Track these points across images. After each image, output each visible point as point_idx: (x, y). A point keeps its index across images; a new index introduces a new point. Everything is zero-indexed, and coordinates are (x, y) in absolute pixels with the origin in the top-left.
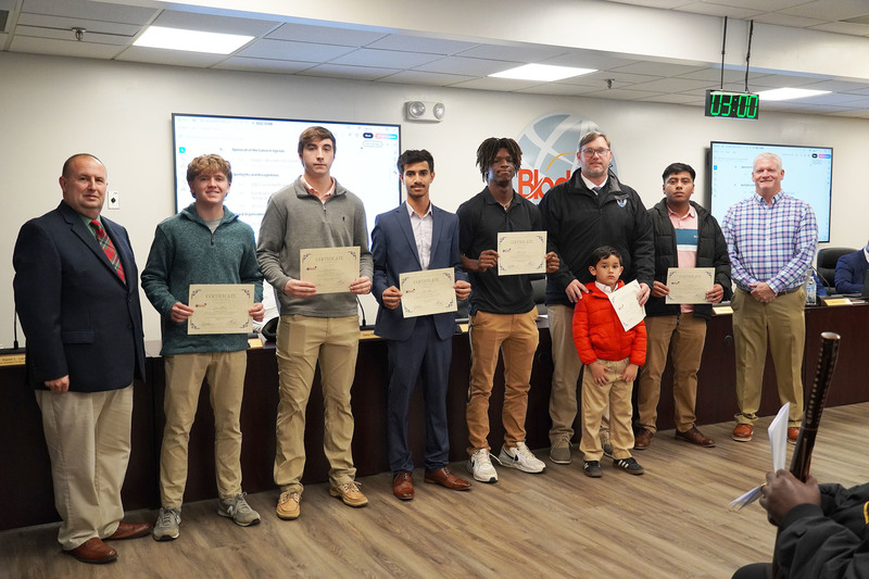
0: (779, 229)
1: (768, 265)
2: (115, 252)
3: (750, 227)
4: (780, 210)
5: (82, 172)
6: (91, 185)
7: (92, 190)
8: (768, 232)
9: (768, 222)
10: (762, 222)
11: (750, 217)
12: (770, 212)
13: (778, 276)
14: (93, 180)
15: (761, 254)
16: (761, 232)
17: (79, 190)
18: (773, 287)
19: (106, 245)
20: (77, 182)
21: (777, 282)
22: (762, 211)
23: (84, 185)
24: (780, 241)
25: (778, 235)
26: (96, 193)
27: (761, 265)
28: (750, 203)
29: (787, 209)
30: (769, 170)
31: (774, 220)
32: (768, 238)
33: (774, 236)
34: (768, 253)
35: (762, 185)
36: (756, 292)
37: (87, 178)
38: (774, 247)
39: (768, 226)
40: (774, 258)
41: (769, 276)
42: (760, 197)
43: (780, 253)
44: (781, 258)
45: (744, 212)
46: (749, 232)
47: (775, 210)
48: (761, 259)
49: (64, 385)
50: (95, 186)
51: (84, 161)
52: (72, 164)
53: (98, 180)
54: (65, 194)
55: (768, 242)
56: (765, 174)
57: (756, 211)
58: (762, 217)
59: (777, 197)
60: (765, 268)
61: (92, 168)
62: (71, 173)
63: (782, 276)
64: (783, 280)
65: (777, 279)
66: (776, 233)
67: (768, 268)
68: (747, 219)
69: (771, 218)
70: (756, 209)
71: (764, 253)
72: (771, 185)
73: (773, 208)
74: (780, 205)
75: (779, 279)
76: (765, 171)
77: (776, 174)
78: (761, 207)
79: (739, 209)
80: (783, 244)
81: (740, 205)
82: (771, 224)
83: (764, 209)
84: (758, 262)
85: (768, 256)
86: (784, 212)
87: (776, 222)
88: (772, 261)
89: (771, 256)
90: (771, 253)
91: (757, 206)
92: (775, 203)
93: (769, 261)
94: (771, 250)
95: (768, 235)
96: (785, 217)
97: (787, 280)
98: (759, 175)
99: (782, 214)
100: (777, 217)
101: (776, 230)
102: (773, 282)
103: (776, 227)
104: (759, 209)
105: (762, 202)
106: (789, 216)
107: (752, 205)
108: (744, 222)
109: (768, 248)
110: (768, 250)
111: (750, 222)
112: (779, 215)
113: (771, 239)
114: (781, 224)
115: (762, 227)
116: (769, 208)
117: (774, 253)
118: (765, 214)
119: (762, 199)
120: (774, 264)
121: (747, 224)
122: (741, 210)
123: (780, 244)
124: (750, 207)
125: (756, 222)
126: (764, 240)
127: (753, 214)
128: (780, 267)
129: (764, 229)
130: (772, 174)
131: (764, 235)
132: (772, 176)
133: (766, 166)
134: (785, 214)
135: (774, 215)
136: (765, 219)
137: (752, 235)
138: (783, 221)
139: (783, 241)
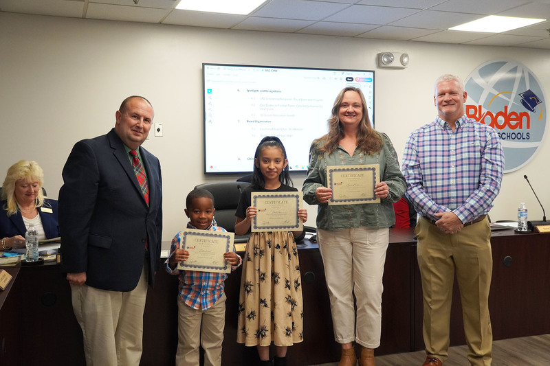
0: (465, 155)
1: (453, 194)
4: (465, 134)
5: (135, 111)
6: (139, 122)
7: (139, 127)
8: (453, 158)
9: (453, 147)
10: (446, 148)
11: (433, 143)
12: (453, 137)
13: (467, 206)
14: (142, 120)
15: (446, 182)
16: (446, 159)
18: (461, 217)
19: (139, 173)
20: (129, 118)
21: (466, 213)
22: (446, 137)
24: (466, 168)
25: (464, 162)
26: (142, 130)
27: (445, 195)
28: (432, 128)
29: (471, 134)
30: (452, 93)
31: (459, 146)
32: (452, 165)
33: (459, 163)
34: (453, 182)
35: (444, 110)
36: (442, 223)
37: (138, 117)
38: (459, 175)
39: (453, 152)
40: (460, 187)
41: (453, 206)
42: (443, 122)
43: (466, 180)
44: (466, 187)
45: (427, 138)
46: (433, 159)
47: (459, 135)
48: (445, 188)
51: (138, 103)
52: (128, 103)
53: (147, 119)
55: (453, 170)
56: (446, 97)
57: (440, 137)
58: (446, 142)
59: (461, 121)
60: (449, 198)
61: (143, 109)
62: (127, 110)
63: (472, 206)
64: (472, 210)
65: (466, 209)
66: (462, 159)
67: (453, 198)
68: (430, 145)
69: (456, 144)
70: (439, 134)
71: (449, 182)
72: (453, 109)
73: (457, 133)
74: (464, 130)
75: (468, 210)
76: (447, 94)
77: (458, 97)
78: (444, 132)
79: (421, 135)
80: (469, 171)
81: (422, 130)
82: (456, 150)
83: (448, 134)
84: (443, 192)
85: (453, 185)
86: (468, 137)
87: (461, 148)
88: (457, 190)
89: (457, 185)
90: (456, 181)
91: (440, 132)
92: (459, 125)
93: (454, 191)
94: (456, 178)
95: (453, 161)
96: (471, 143)
97: (476, 210)
98: (441, 99)
99: (466, 139)
100: (462, 142)
101: (462, 156)
102: (461, 212)
103: (462, 153)
104: (443, 134)
105: (445, 126)
106: (474, 141)
107: (435, 130)
108: (427, 148)
109: (453, 176)
110: (453, 178)
111: (433, 148)
112: (464, 140)
113: (456, 166)
114: (466, 150)
115: (446, 153)
116: (453, 133)
117: (459, 181)
118: (449, 140)
119: (445, 123)
120: (460, 193)
121: (430, 151)
122: (423, 136)
123: (466, 171)
124: (433, 133)
125: (440, 148)
126: (449, 167)
127: (436, 140)
128: (466, 196)
129: (449, 156)
130: (454, 97)
131: (449, 162)
132: (454, 100)
133: (448, 89)
134: (470, 139)
135: (459, 141)
136: (449, 145)
137: (436, 162)
138: (469, 147)
139: (469, 168)
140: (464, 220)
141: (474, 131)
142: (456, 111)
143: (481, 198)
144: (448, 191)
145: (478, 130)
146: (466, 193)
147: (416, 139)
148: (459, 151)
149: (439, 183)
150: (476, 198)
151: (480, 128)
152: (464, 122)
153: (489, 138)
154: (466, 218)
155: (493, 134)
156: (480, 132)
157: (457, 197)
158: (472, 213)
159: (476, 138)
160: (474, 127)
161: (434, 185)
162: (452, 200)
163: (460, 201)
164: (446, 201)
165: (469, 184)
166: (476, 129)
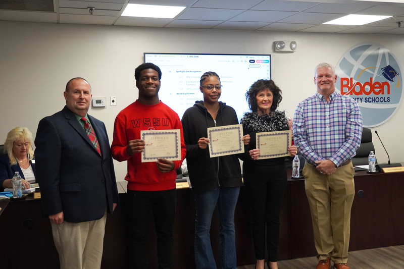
0: (336, 119)
1: (328, 146)
3: (314, 118)
4: (335, 105)
5: (75, 88)
6: (81, 96)
7: (81, 99)
8: (328, 121)
9: (327, 114)
10: (323, 114)
11: (314, 110)
12: (328, 106)
13: (339, 154)
14: (82, 93)
15: (323, 138)
16: (323, 122)
17: (74, 99)
18: (336, 162)
19: (90, 133)
20: (73, 95)
21: (338, 159)
22: (323, 106)
23: (77, 96)
24: (336, 128)
25: (335, 124)
26: (84, 101)
27: (323, 146)
28: (313, 100)
29: (340, 104)
30: (327, 76)
31: (332, 113)
32: (327, 126)
33: (332, 124)
34: (328, 137)
35: (322, 87)
36: (320, 168)
38: (332, 133)
39: (327, 117)
40: (333, 141)
41: (329, 154)
42: (321, 96)
43: (337, 137)
44: (337, 141)
45: (310, 107)
46: (314, 122)
47: (332, 105)
48: (323, 142)
49: (60, 219)
50: (84, 96)
51: (77, 82)
52: (70, 84)
53: (86, 92)
55: (328, 129)
56: (324, 79)
57: (318, 106)
58: (323, 110)
59: (333, 96)
60: (326, 149)
61: (81, 85)
63: (342, 154)
64: (342, 157)
65: (338, 156)
66: (334, 122)
67: (329, 149)
68: (312, 112)
69: (330, 111)
70: (318, 104)
71: (325, 138)
72: (328, 87)
73: (330, 104)
74: (335, 101)
75: (340, 157)
76: (324, 77)
77: (331, 79)
78: (322, 103)
79: (306, 105)
80: (339, 130)
81: (306, 102)
82: (330, 115)
83: (324, 104)
84: (321, 144)
85: (328, 140)
86: (338, 106)
87: (333, 114)
88: (331, 143)
89: (331, 140)
90: (330, 137)
91: (319, 103)
92: (332, 100)
93: (329, 144)
94: (330, 135)
95: (328, 123)
96: (339, 111)
97: (345, 156)
98: (320, 80)
99: (337, 108)
100: (333, 110)
101: (334, 120)
102: (335, 159)
103: (333, 118)
104: (321, 104)
105: (322, 99)
106: (342, 109)
107: (315, 101)
108: (310, 114)
109: (328, 133)
110: (328, 135)
111: (314, 114)
112: (335, 108)
113: (330, 127)
114: (337, 115)
115: (323, 118)
116: (328, 104)
117: (332, 137)
118: (325, 108)
119: (323, 97)
120: (333, 146)
121: (312, 116)
122: (308, 105)
123: (336, 130)
124: (314, 103)
125: (319, 114)
126: (325, 127)
127: (316, 109)
128: (337, 148)
129: (325, 120)
130: (329, 79)
131: (325, 124)
132: (329, 80)
133: (325, 73)
134: (339, 108)
135: (331, 109)
136: (325, 112)
137: (316, 124)
138: (338, 114)
139: (339, 128)
140: (337, 164)
141: (342, 102)
142: (330, 88)
143: (348, 148)
144: (325, 144)
145: (345, 101)
146: (337, 145)
147: (303, 108)
148: (331, 116)
149: (319, 138)
150: (345, 148)
151: (346, 100)
152: (335, 96)
153: (352, 107)
154: (339, 162)
155: (355, 104)
156: (346, 103)
157: (331, 148)
158: (343, 159)
159: (343, 107)
160: (342, 100)
161: (315, 139)
162: (328, 150)
163: (334, 151)
164: (324, 151)
165: (339, 139)
166: (343, 101)
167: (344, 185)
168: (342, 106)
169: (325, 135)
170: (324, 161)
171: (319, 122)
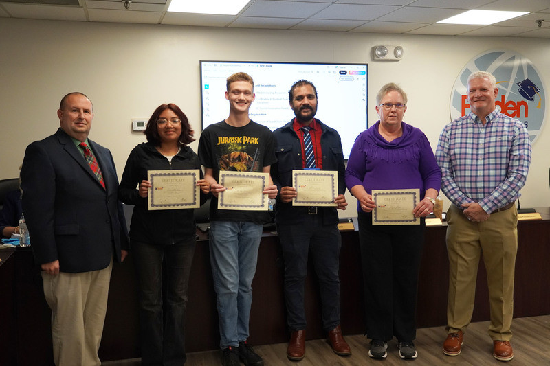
0: (492, 150)
1: (480, 184)
2: (98, 166)
3: (464, 145)
4: (494, 129)
5: (74, 105)
6: (80, 115)
7: (80, 119)
8: (481, 151)
10: (475, 141)
11: (464, 135)
12: (483, 131)
13: (491, 198)
14: (82, 111)
15: (474, 173)
17: (71, 119)
18: (485, 208)
19: (91, 162)
20: (70, 113)
21: (490, 204)
23: (75, 115)
24: (492, 161)
25: (491, 155)
26: (84, 121)
27: (473, 185)
28: (465, 122)
29: (500, 129)
30: (483, 89)
31: (487, 140)
32: (481, 157)
33: (487, 156)
34: (480, 173)
35: (476, 105)
36: (468, 212)
37: (77, 110)
38: (486, 167)
39: (481, 146)
40: (486, 179)
41: (481, 196)
42: (474, 117)
43: (492, 173)
44: (493, 179)
45: (459, 131)
46: (463, 151)
47: (488, 130)
48: (474, 179)
49: (56, 269)
50: (84, 115)
51: (76, 98)
52: (67, 100)
53: (86, 111)
54: (62, 122)
55: (481, 162)
56: (478, 94)
57: (470, 130)
58: (476, 136)
59: (491, 117)
60: (477, 188)
61: (82, 102)
62: (66, 106)
63: (496, 198)
64: (496, 202)
65: (490, 201)
66: (489, 153)
67: (481, 188)
68: (461, 138)
69: (485, 138)
70: (470, 127)
71: (477, 173)
72: (484, 104)
73: (487, 127)
74: (494, 124)
75: (493, 202)
76: (478, 91)
77: (488, 94)
78: (476, 126)
79: (454, 127)
80: (496, 164)
81: (455, 123)
82: (484, 144)
83: (478, 128)
84: (471, 181)
85: (480, 176)
86: (497, 131)
87: (489, 142)
88: (484, 181)
89: (484, 176)
90: (483, 173)
91: (472, 125)
92: (489, 122)
93: (481, 181)
94: (484, 170)
95: (481, 154)
96: (498, 137)
97: (500, 201)
98: (473, 95)
99: (495, 134)
100: (490, 137)
101: (489, 150)
102: (486, 204)
103: (489, 147)
104: (473, 128)
105: (476, 121)
106: (502, 136)
107: (467, 123)
108: (458, 140)
109: (480, 167)
110: (480, 170)
111: (464, 140)
112: (492, 134)
113: (484, 159)
114: (494, 144)
115: (475, 146)
116: (483, 128)
117: (486, 173)
118: (479, 133)
119: (477, 117)
120: (486, 184)
121: (461, 143)
122: (456, 129)
123: (493, 164)
124: (465, 126)
125: (470, 141)
126: (477, 159)
127: (467, 133)
128: (492, 187)
129: (478, 149)
130: (485, 93)
131: (477, 155)
132: (484, 96)
133: (478, 86)
134: (498, 134)
135: (488, 135)
136: (478, 138)
137: (466, 154)
138: (496, 141)
139: (496, 161)
140: (488, 211)
141: (503, 126)
142: (487, 106)
143: (505, 190)
144: (476, 181)
145: (508, 125)
146: (492, 184)
147: (449, 132)
148: (487, 145)
149: (468, 173)
150: (500, 190)
151: (510, 123)
152: (494, 117)
153: (517, 132)
154: (490, 209)
155: (521, 129)
156: (509, 127)
157: (484, 187)
158: (496, 205)
159: (504, 133)
160: (503, 122)
161: (463, 174)
162: (479, 190)
163: (487, 192)
164: (474, 190)
165: (496, 176)
166: (505, 124)
167: (501, 238)
168: (502, 131)
169: (477, 170)
170: (473, 204)
171: (469, 151)
